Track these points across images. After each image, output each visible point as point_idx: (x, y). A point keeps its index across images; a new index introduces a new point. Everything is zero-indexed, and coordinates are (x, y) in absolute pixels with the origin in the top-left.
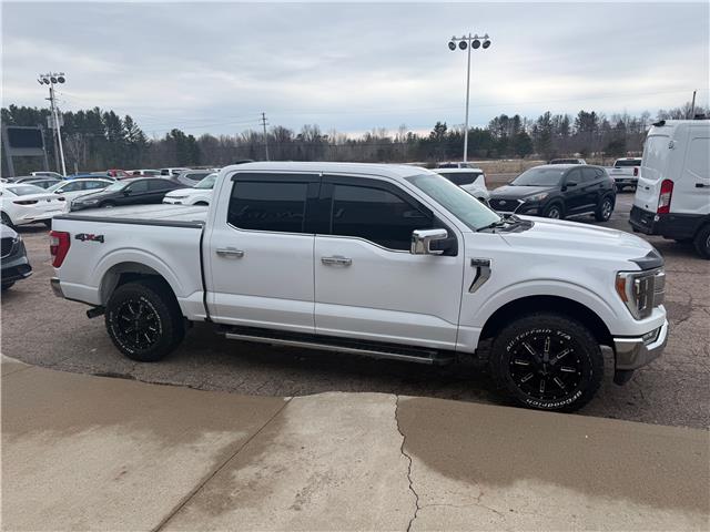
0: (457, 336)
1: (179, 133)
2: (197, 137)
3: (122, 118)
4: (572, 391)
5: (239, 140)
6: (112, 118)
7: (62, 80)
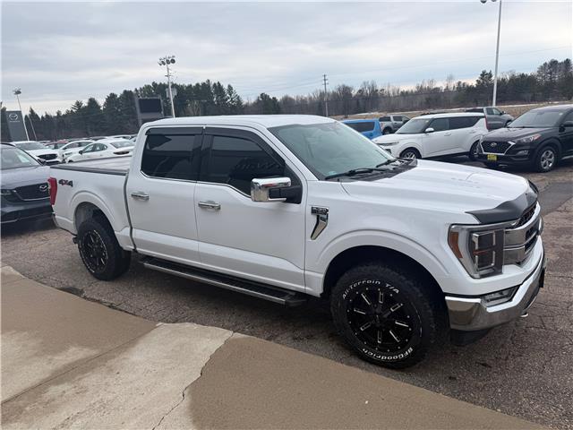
0: (305, 280)
1: (266, 96)
2: (279, 98)
3: (225, 87)
4: (404, 347)
5: (310, 98)
6: (218, 87)
7: (173, 61)
